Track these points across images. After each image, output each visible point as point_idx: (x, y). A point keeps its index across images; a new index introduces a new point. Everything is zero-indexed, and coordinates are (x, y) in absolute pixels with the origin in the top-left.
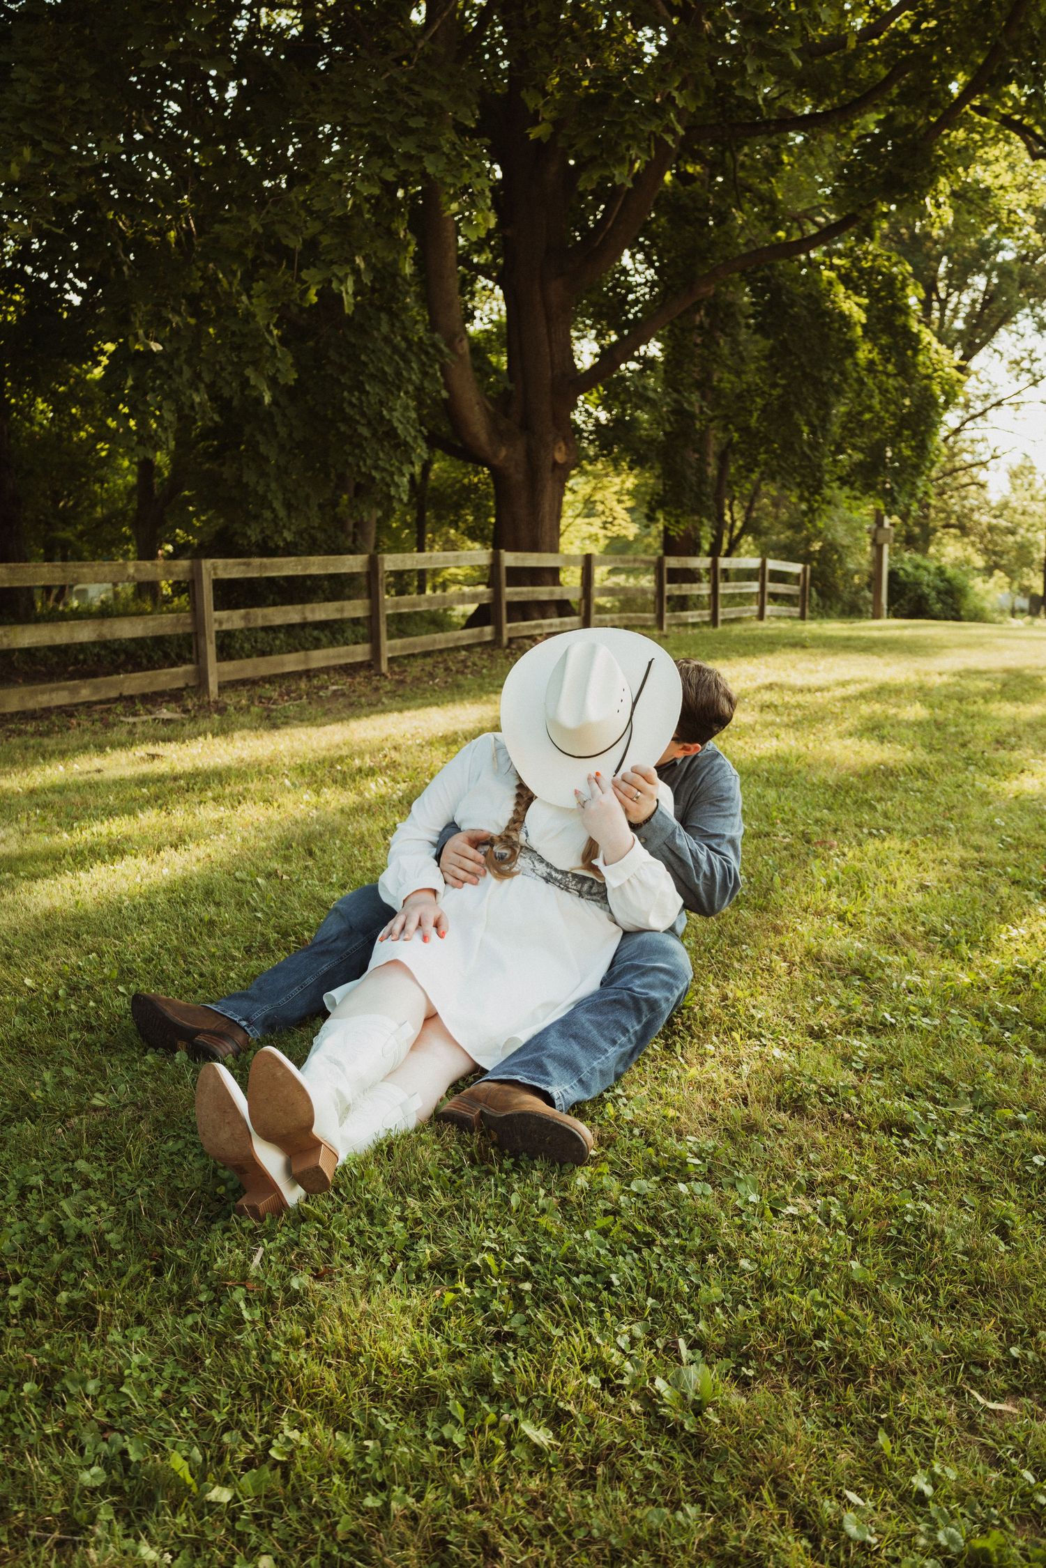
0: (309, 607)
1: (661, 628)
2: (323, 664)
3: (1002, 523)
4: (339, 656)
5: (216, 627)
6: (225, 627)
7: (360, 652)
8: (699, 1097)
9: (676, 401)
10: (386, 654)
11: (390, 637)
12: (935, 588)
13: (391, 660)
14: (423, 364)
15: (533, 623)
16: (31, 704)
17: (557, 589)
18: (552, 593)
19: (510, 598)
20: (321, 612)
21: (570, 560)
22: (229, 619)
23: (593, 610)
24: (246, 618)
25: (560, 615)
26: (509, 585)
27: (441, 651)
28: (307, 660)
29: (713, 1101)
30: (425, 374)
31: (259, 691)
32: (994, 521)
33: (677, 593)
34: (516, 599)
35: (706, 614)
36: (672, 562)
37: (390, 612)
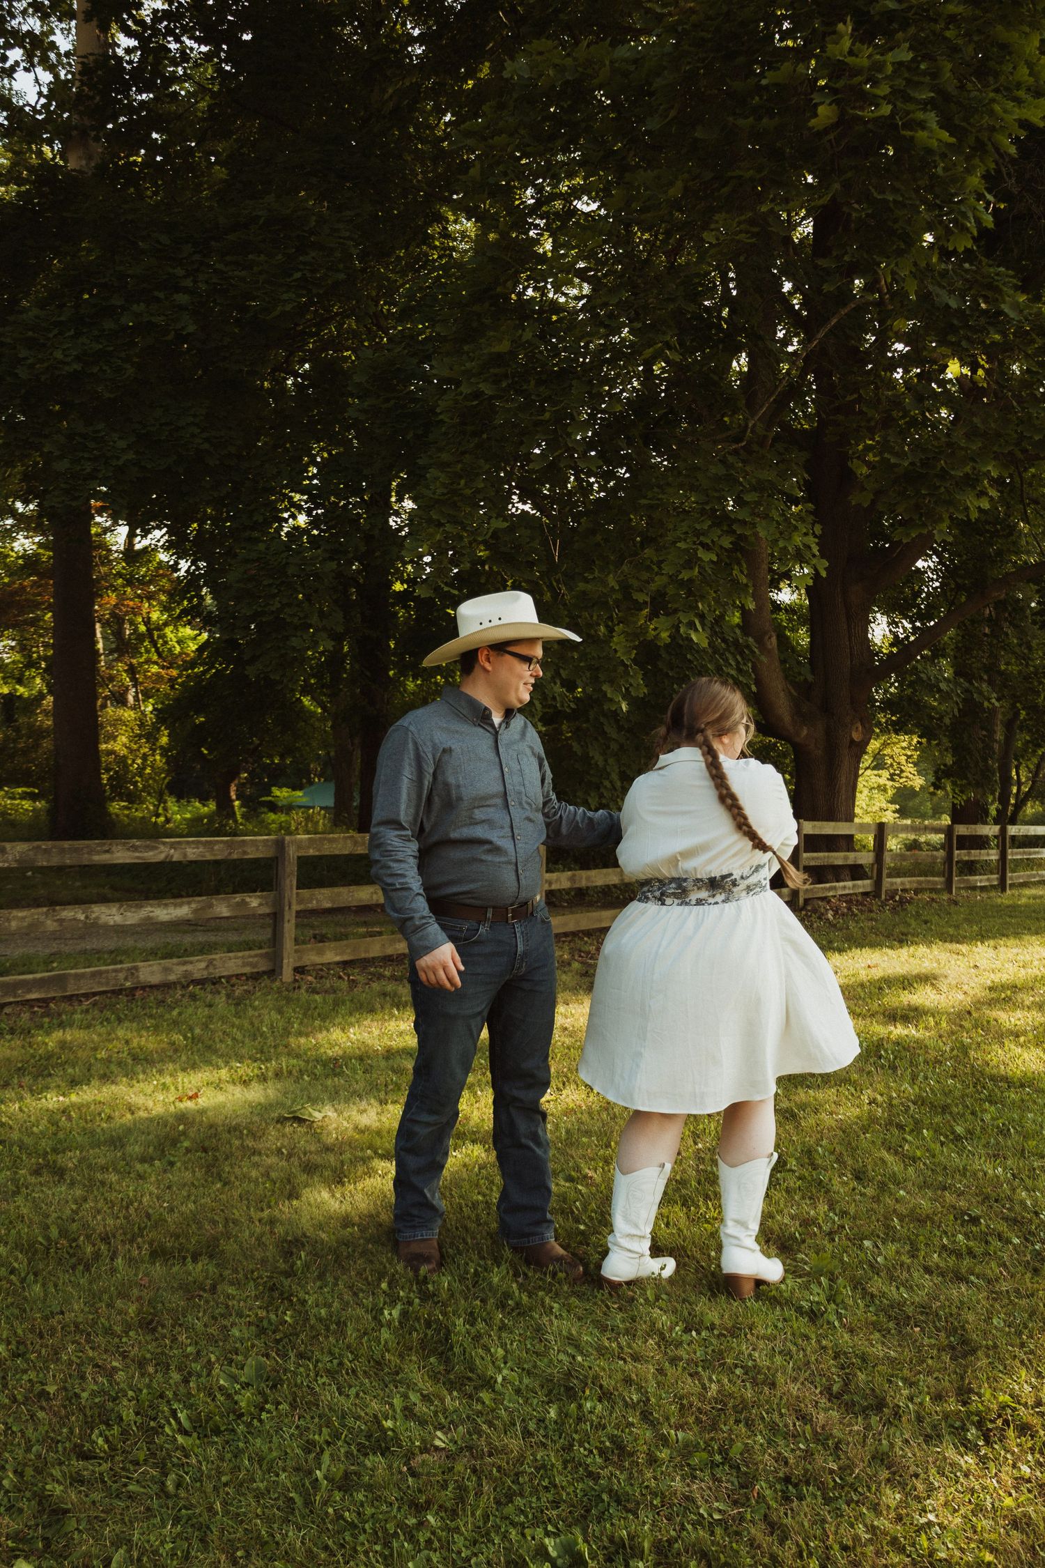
1: (950, 892)
6: (554, 887)
8: (1016, 1538)
9: (966, 691)
14: (738, 663)
15: (828, 885)
17: (851, 855)
18: (846, 858)
19: (807, 864)
21: (863, 828)
22: (558, 880)
23: (885, 872)
24: (572, 879)
25: (853, 879)
26: (805, 851)
29: (1033, 1547)
30: (740, 670)
31: (579, 943)
33: (966, 858)
34: (813, 863)
35: (994, 878)
36: (962, 830)
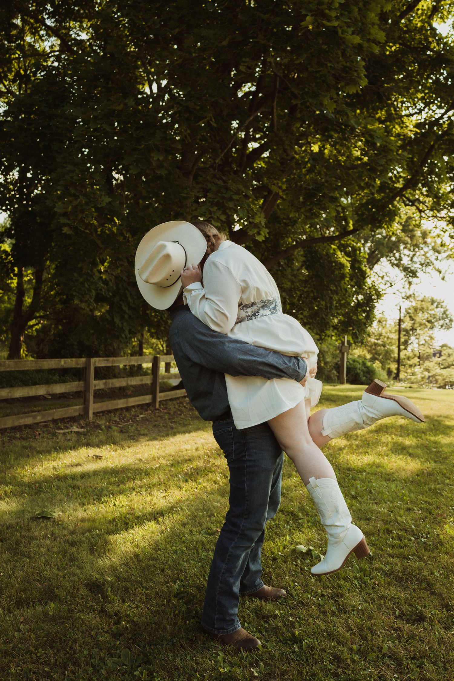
0: (130, 379)
2: (133, 404)
3: (380, 342)
4: (140, 401)
5: (94, 388)
6: (97, 388)
7: (147, 399)
10: (158, 400)
11: (161, 392)
12: (362, 370)
13: (160, 402)
16: (16, 424)
20: (135, 381)
22: (98, 384)
24: (105, 384)
27: (178, 398)
28: (127, 402)
32: (376, 341)
37: (160, 381)
